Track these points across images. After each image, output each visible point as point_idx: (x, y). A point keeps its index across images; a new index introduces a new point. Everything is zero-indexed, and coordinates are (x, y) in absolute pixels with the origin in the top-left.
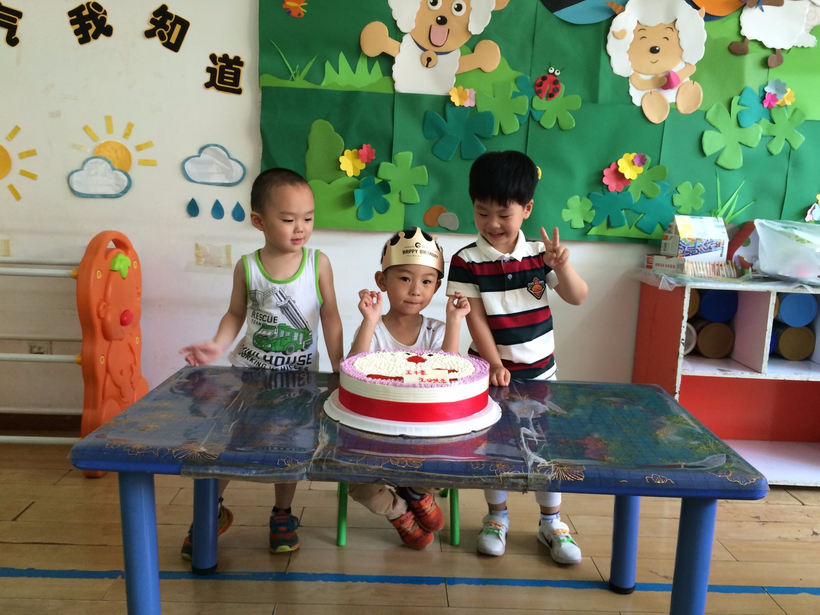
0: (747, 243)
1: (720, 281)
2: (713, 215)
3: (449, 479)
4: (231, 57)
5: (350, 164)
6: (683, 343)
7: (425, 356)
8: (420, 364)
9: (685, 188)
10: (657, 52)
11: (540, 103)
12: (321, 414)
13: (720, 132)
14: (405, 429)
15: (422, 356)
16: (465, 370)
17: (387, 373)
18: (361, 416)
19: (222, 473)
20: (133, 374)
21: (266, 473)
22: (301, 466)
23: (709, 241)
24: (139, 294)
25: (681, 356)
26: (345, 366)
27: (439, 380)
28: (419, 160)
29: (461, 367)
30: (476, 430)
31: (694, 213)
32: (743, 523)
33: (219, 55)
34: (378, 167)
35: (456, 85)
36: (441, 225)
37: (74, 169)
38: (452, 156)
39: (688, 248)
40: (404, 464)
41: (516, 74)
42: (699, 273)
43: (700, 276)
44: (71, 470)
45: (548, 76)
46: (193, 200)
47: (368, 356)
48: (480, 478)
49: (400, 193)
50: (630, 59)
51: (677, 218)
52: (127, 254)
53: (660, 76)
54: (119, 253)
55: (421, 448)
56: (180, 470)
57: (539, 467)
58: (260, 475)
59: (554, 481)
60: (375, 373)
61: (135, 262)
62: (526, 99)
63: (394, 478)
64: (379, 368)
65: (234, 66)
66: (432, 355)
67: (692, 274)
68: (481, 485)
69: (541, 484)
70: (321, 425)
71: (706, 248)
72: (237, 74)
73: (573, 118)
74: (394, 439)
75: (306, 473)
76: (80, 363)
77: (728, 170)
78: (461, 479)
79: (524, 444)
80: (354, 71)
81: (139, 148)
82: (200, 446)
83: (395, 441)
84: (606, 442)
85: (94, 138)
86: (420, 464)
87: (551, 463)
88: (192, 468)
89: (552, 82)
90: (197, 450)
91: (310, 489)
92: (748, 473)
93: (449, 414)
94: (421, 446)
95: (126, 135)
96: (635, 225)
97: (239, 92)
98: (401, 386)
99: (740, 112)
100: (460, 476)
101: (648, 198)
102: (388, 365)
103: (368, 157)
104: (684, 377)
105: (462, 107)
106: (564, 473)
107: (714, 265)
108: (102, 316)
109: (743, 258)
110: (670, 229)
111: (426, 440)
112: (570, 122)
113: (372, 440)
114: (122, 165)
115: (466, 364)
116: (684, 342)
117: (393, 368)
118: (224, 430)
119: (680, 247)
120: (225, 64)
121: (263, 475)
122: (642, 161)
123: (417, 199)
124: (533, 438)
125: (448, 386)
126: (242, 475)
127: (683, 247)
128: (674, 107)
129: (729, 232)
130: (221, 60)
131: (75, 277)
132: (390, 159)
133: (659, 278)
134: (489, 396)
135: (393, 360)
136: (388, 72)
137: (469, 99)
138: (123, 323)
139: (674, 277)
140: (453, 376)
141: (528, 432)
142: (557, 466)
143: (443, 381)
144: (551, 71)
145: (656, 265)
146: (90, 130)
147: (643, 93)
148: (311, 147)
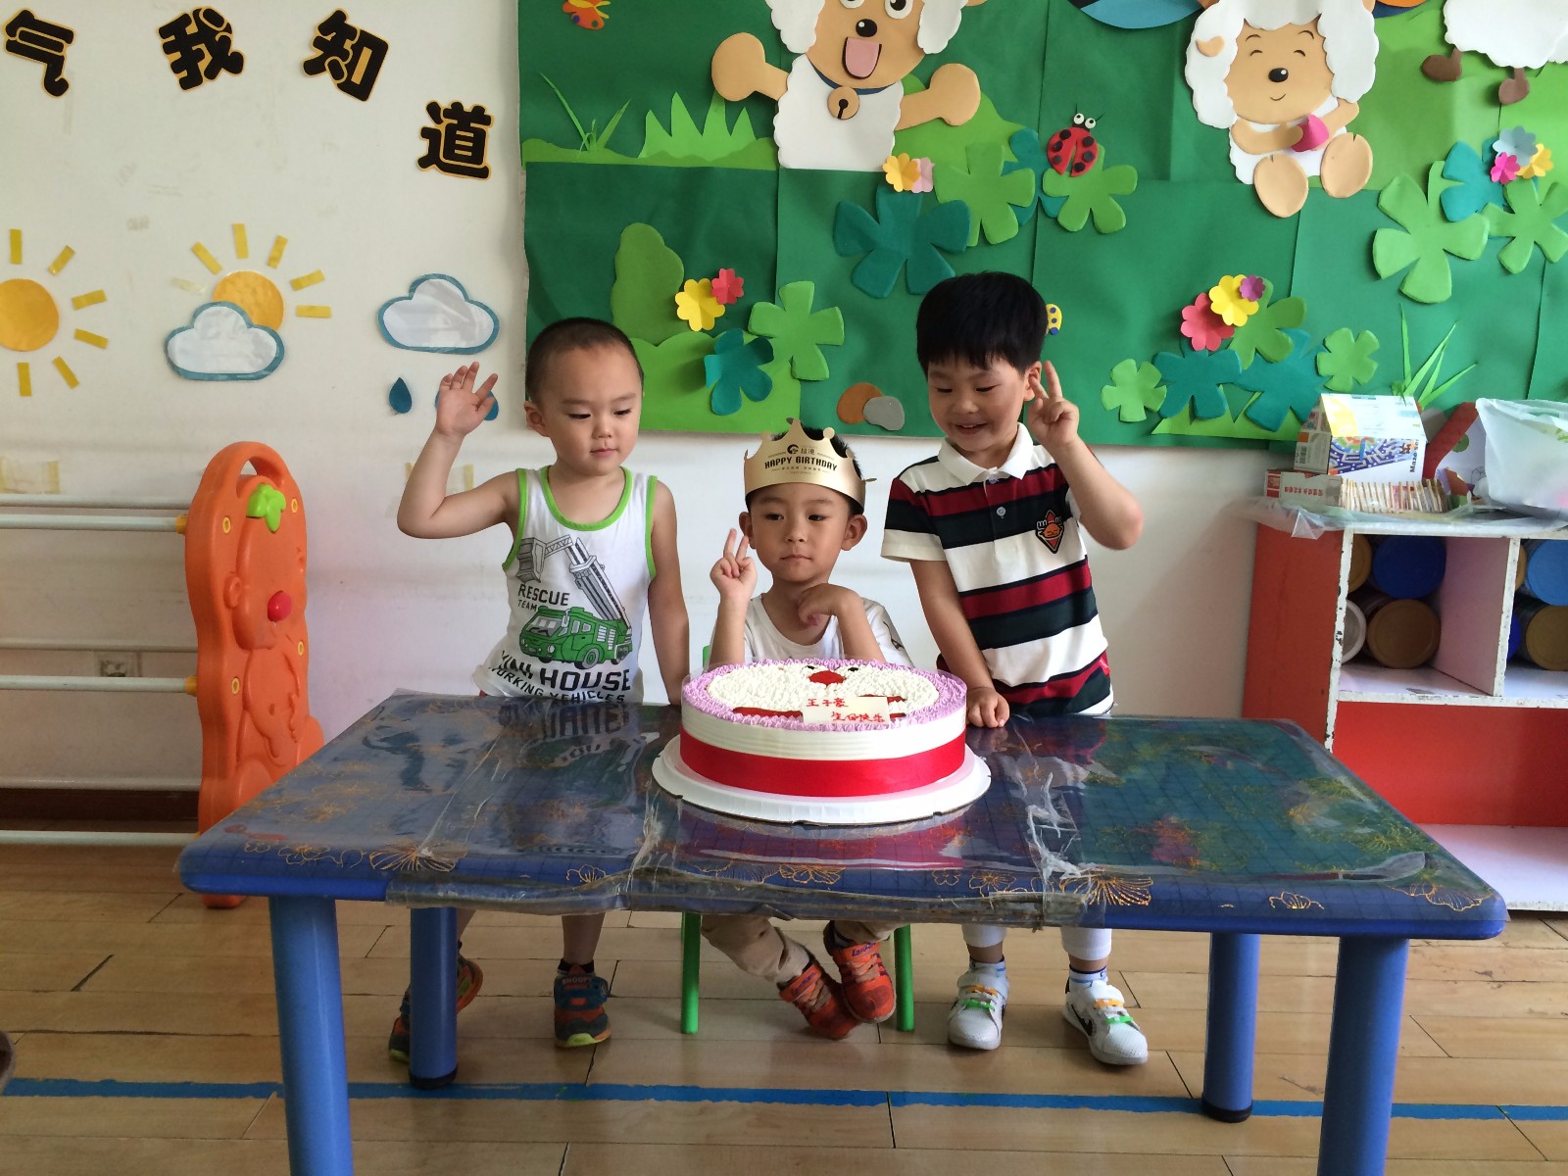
0: (1463, 445)
1: (1411, 520)
2: (1395, 392)
3: (891, 904)
4: (468, 107)
5: (695, 308)
6: (1340, 640)
7: (843, 671)
8: (833, 686)
9: (1341, 342)
10: (1283, 78)
11: (1058, 183)
12: (649, 784)
13: (1408, 232)
14: (807, 810)
15: (838, 672)
16: (920, 697)
17: (772, 704)
18: (724, 786)
19: (464, 896)
20: (293, 711)
21: (547, 895)
22: (610, 882)
23: (1389, 442)
24: (302, 560)
25: (1336, 664)
26: (691, 691)
27: (871, 717)
28: (828, 298)
29: (912, 691)
30: (942, 811)
31: (1358, 389)
32: (1459, 985)
33: (445, 104)
34: (748, 312)
35: (896, 152)
36: (873, 421)
37: (176, 327)
38: (890, 288)
39: (1348, 456)
40: (807, 876)
41: (1011, 127)
42: (1370, 503)
43: (1371, 510)
44: (180, 894)
45: (1073, 131)
46: (400, 381)
47: (735, 672)
48: (950, 903)
49: (792, 361)
50: (1231, 92)
51: (1326, 398)
52: (278, 485)
53: (1290, 125)
54: (263, 483)
55: (838, 847)
56: (384, 891)
57: (1064, 881)
58: (533, 900)
59: (1093, 907)
60: (749, 704)
61: (294, 500)
62: (1029, 176)
63: (785, 903)
64: (756, 695)
65: (472, 125)
66: (857, 669)
67: (1356, 506)
68: (953, 915)
69: (1067, 913)
70: (647, 804)
71: (1382, 456)
72: (480, 139)
73: (1121, 209)
74: (786, 830)
75: (621, 895)
76: (193, 693)
77: (1426, 304)
78: (914, 905)
79: (1035, 836)
80: (701, 127)
81: (297, 285)
82: (420, 847)
83: (789, 832)
84: (1192, 832)
85: (213, 267)
86: (836, 877)
87: (1086, 873)
88: (408, 888)
89: (1080, 143)
90: (415, 855)
91: (628, 927)
92: (1467, 889)
93: (890, 781)
94: (838, 842)
95: (273, 261)
96: (1245, 415)
97: (484, 174)
98: (799, 728)
99: (1447, 191)
100: (913, 900)
101: (1269, 361)
102: (773, 689)
103: (729, 292)
104: (1341, 705)
105: (907, 193)
106: (1111, 892)
107: (1398, 489)
108: (234, 602)
109: (1455, 474)
110: (1312, 420)
111: (847, 831)
112: (1116, 218)
113: (744, 832)
114: (266, 316)
115: (922, 685)
116: (1340, 637)
117: (782, 695)
118: (465, 816)
119: (1331, 454)
120: (455, 122)
121: (541, 900)
122: (1256, 290)
123: (824, 371)
124: (1052, 825)
125: (887, 727)
126: (500, 899)
127: (1338, 454)
128: (1319, 185)
129: (1426, 424)
130: (448, 113)
131: (183, 531)
132: (772, 296)
133: (1292, 516)
134: (966, 746)
135: (783, 679)
136: (766, 130)
137: (920, 178)
138: (273, 616)
139: (1322, 512)
140: (896, 708)
141: (1042, 813)
142: (1099, 878)
143: (878, 717)
144: (1078, 121)
145: (1286, 490)
146: (205, 251)
147: (1258, 158)
148: (620, 273)
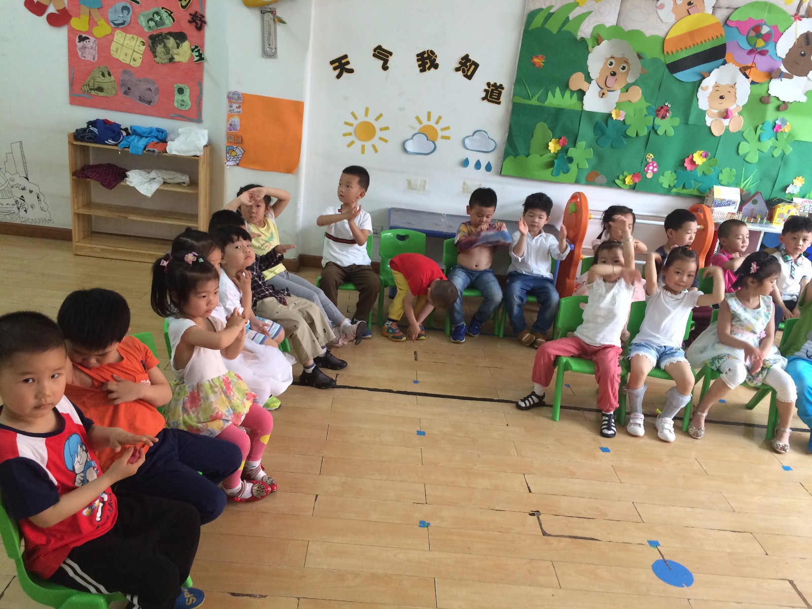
2: (736, 186)
4: (498, 84)
9: (726, 171)
10: (723, 98)
11: (658, 121)
13: (748, 143)
23: (730, 200)
28: (589, 146)
31: (728, 185)
33: (492, 83)
34: (568, 150)
36: (596, 181)
37: (407, 138)
38: (607, 146)
39: (717, 203)
41: (648, 104)
45: (664, 107)
46: (466, 158)
49: (577, 164)
50: (708, 101)
51: (715, 186)
53: (723, 111)
62: (651, 118)
65: (499, 89)
71: (728, 204)
72: (500, 93)
73: (673, 130)
77: (750, 163)
80: (563, 96)
81: (443, 129)
85: (420, 122)
89: (665, 110)
95: (437, 123)
96: (697, 189)
97: (499, 103)
99: (761, 133)
101: (706, 175)
103: (563, 143)
105: (617, 120)
110: (710, 192)
112: (672, 132)
114: (432, 138)
119: (713, 202)
120: (494, 88)
122: (706, 156)
123: (587, 166)
127: (715, 202)
130: (493, 86)
132: (574, 145)
137: (621, 116)
144: (666, 104)
146: (419, 118)
147: (712, 119)
148: (534, 135)
